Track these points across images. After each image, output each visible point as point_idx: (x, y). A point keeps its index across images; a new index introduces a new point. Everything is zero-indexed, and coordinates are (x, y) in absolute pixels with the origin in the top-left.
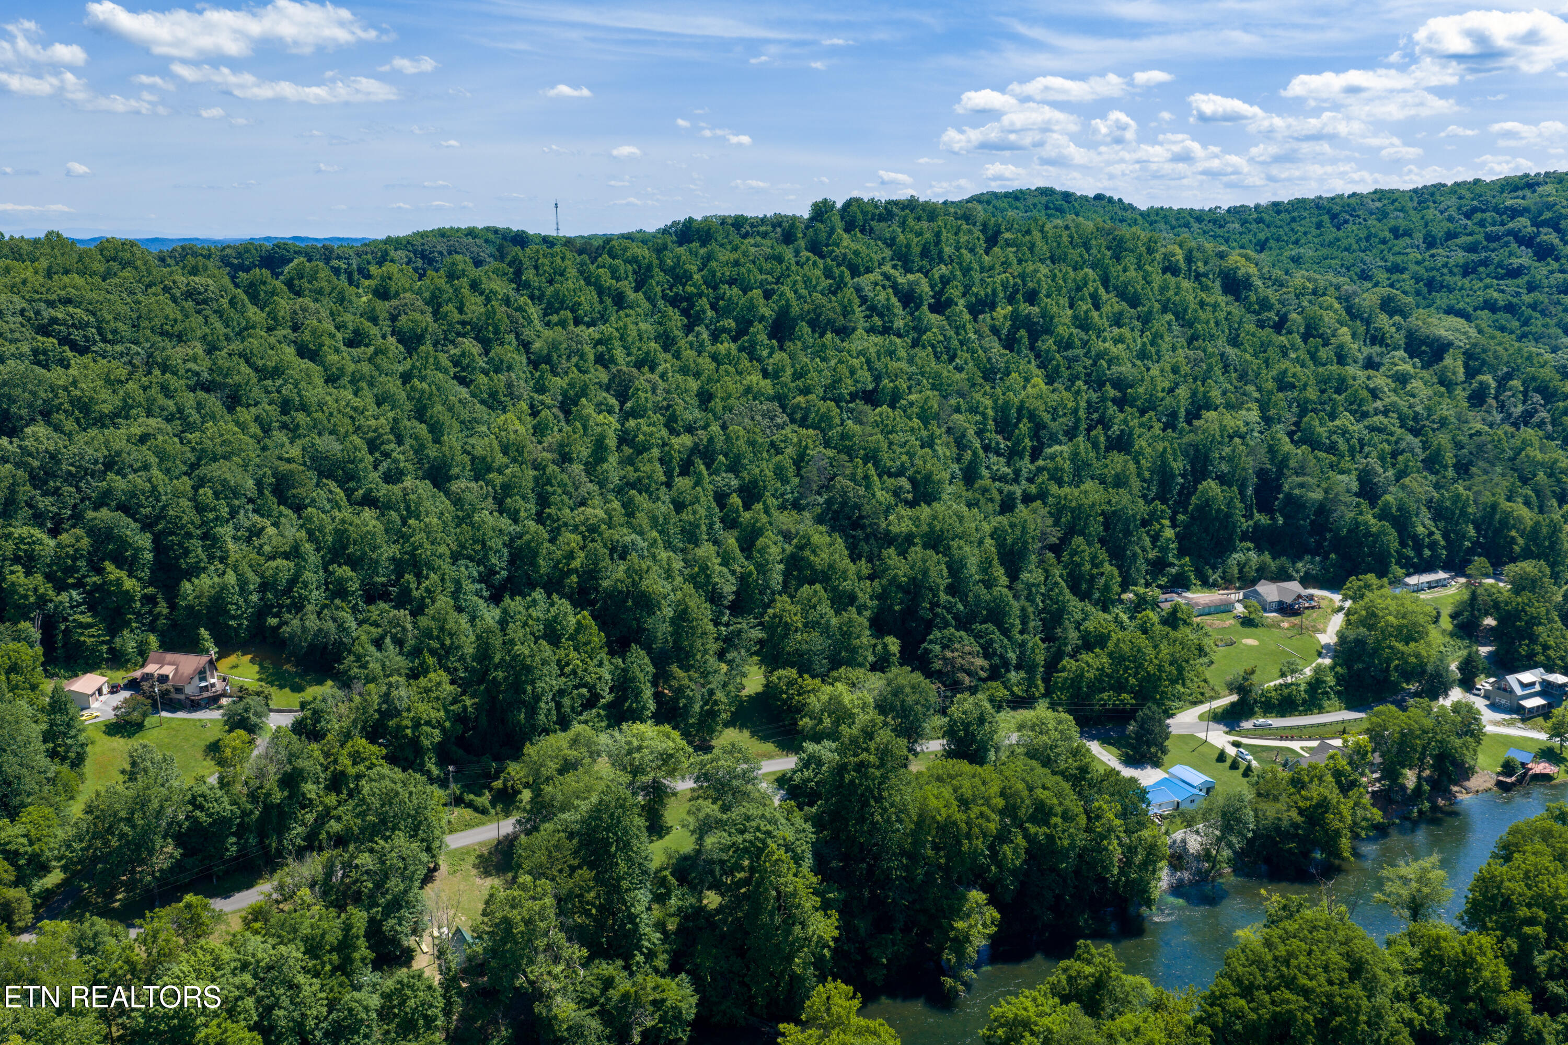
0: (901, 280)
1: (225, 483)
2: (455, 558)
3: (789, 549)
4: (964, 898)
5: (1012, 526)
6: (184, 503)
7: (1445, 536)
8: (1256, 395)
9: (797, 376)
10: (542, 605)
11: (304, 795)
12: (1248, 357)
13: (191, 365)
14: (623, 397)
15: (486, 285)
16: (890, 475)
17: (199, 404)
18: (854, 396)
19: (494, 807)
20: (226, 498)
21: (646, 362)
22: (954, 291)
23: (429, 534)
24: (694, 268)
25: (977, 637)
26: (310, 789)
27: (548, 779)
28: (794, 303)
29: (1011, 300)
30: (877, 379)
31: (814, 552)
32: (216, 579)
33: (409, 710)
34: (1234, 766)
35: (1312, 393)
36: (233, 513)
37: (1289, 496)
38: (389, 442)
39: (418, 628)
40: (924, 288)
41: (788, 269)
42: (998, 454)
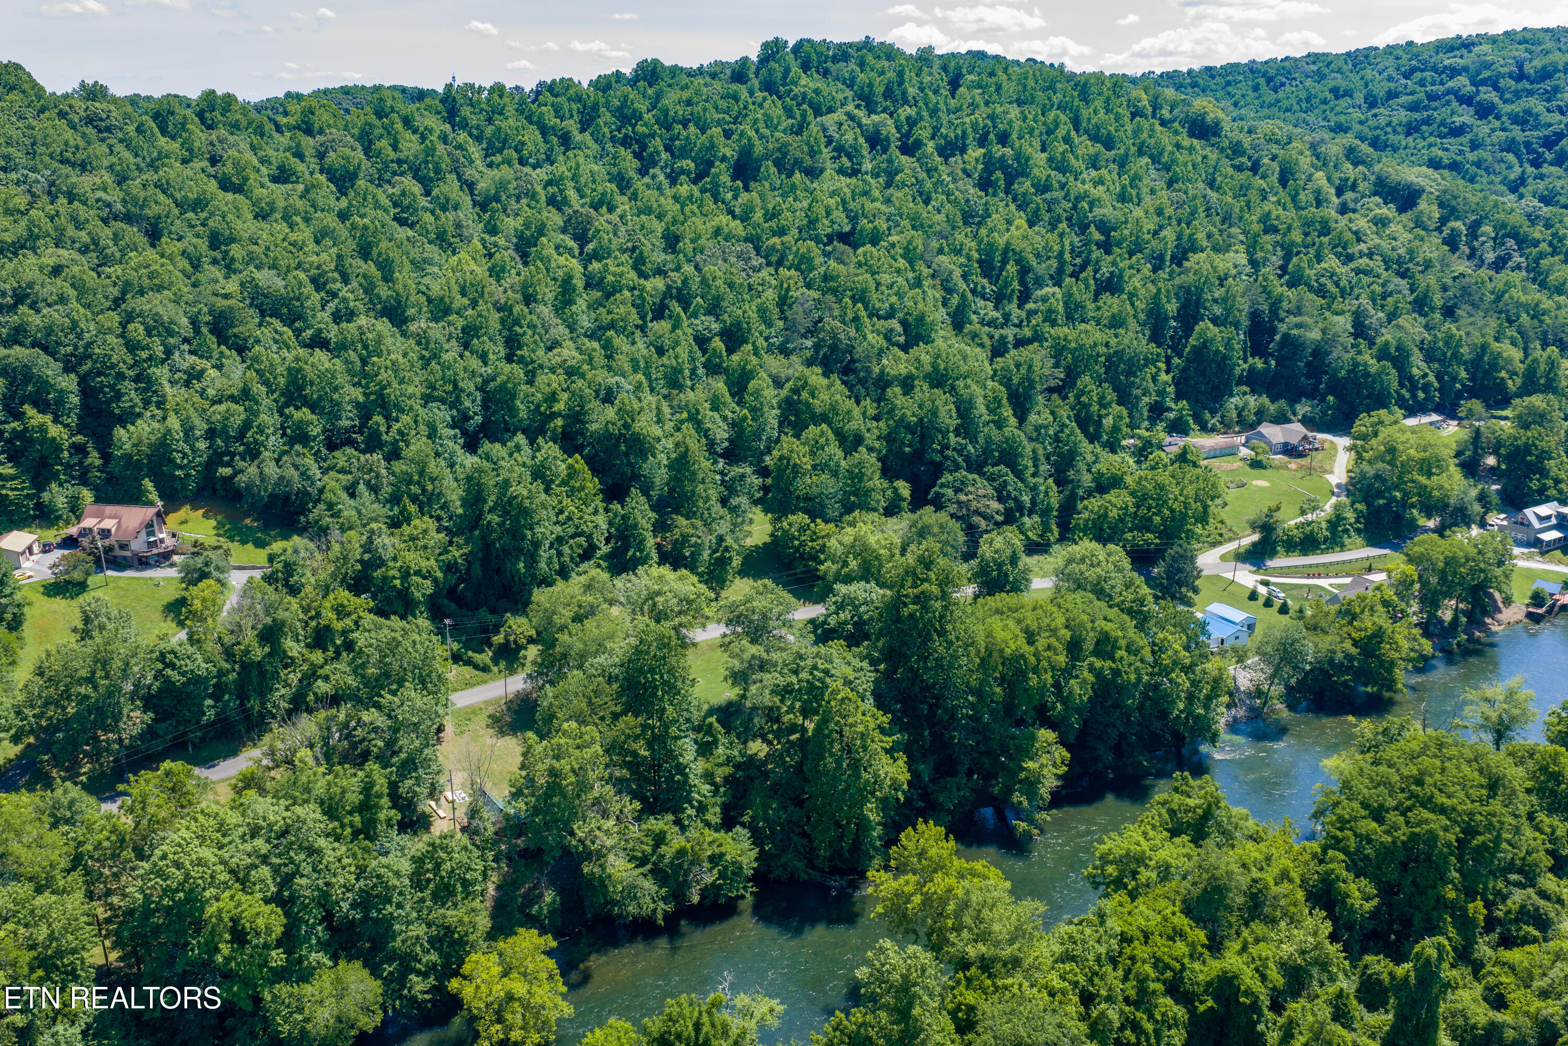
0: (865, 121)
1: (157, 318)
2: (427, 399)
3: (784, 393)
4: (1033, 738)
5: (1018, 366)
6: (112, 339)
7: (1439, 377)
8: (1242, 237)
9: (771, 216)
10: (527, 450)
11: (285, 652)
12: (1230, 200)
13: (100, 194)
14: (582, 238)
15: (419, 122)
16: (879, 318)
17: (116, 235)
18: (830, 239)
19: (497, 664)
20: (159, 335)
21: (602, 203)
22: (923, 132)
23: (396, 372)
24: (644, 108)
25: (991, 479)
26: (292, 647)
27: (562, 628)
28: (757, 143)
29: (982, 141)
30: (853, 219)
31: (813, 395)
32: (156, 425)
33: (395, 559)
34: (1268, 604)
35: (1297, 236)
36: (168, 352)
37: (1286, 336)
38: (334, 281)
39: (393, 474)
40: (889, 129)
41: (745, 108)
42: (983, 297)
